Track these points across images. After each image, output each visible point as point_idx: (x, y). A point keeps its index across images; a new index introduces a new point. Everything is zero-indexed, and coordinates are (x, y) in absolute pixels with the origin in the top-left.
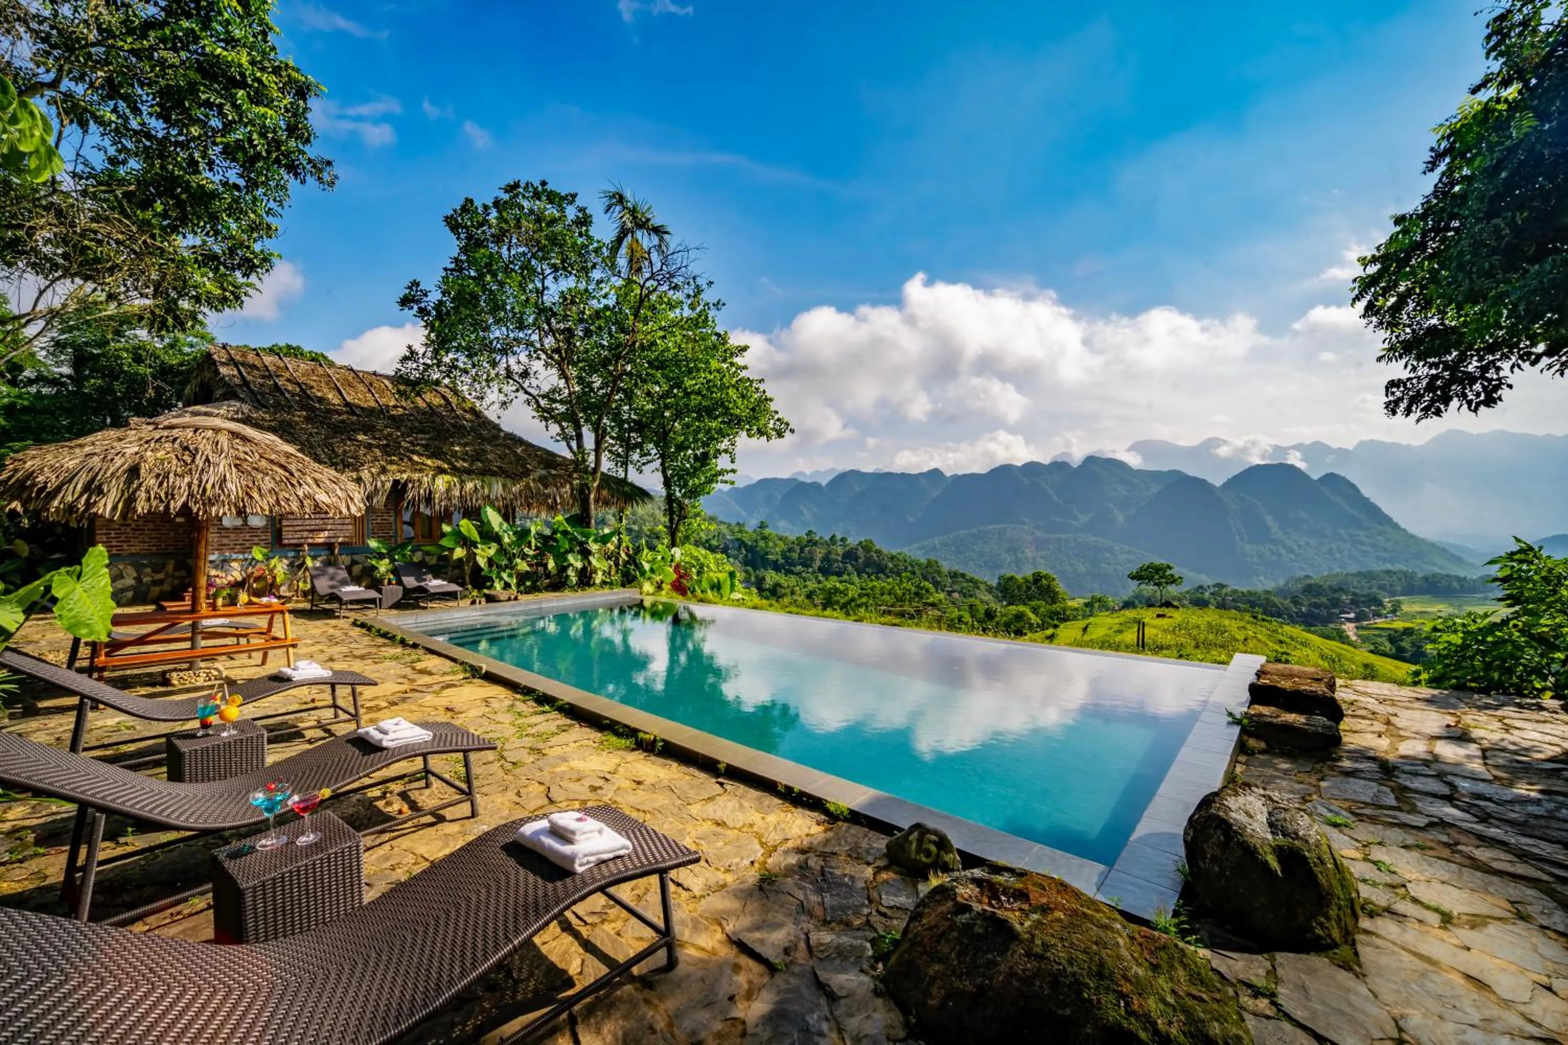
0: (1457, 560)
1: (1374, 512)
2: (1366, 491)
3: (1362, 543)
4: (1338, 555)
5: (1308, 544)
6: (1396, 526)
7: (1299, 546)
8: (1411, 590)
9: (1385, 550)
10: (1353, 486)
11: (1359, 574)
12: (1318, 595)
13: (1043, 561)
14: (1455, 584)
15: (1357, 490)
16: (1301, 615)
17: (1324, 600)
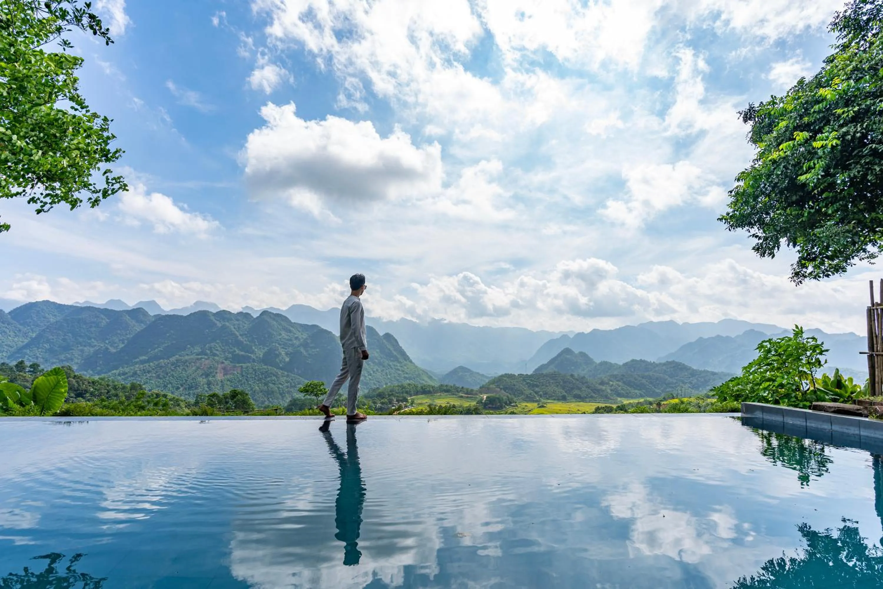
0: (430, 378)
1: (403, 354)
2: (401, 344)
3: (398, 370)
4: (389, 376)
5: (377, 370)
6: (411, 362)
7: (374, 372)
8: (417, 393)
9: (407, 373)
10: (396, 341)
11: (398, 386)
12: (383, 398)
13: (229, 383)
14: (431, 389)
15: (397, 343)
16: (376, 409)
17: (386, 400)
